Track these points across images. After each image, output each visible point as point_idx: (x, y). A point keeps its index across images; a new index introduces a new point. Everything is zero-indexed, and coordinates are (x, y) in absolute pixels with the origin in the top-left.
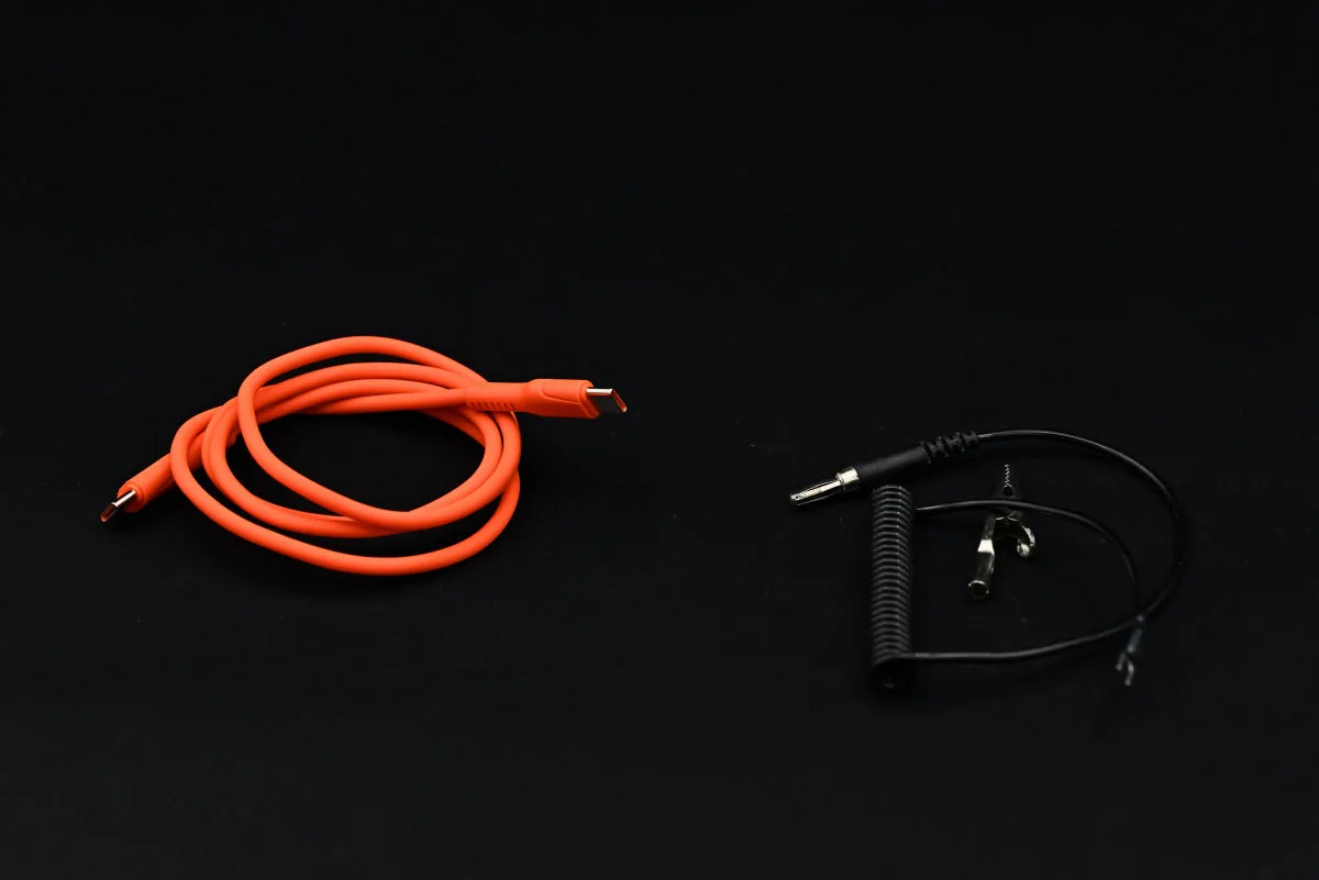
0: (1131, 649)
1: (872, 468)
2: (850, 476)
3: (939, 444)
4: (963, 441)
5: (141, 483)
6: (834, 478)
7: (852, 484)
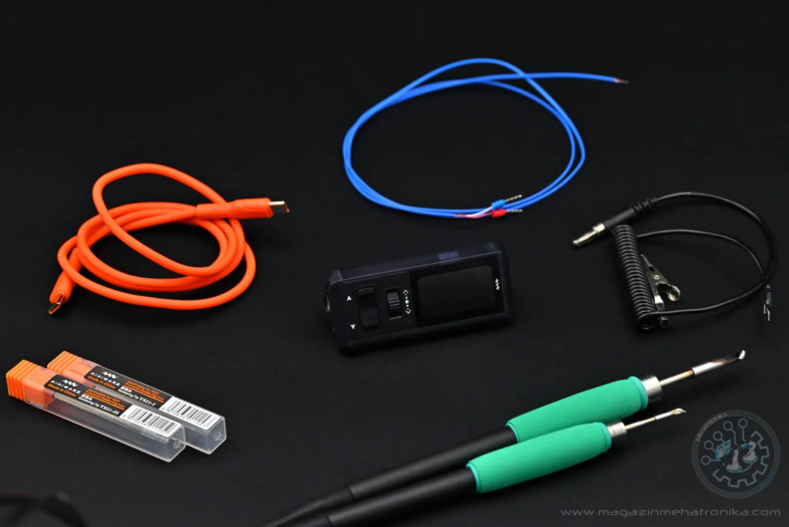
0: (768, 303)
1: (610, 222)
2: (600, 228)
3: (640, 206)
4: (651, 203)
5: (62, 288)
6: (591, 230)
7: (602, 232)
